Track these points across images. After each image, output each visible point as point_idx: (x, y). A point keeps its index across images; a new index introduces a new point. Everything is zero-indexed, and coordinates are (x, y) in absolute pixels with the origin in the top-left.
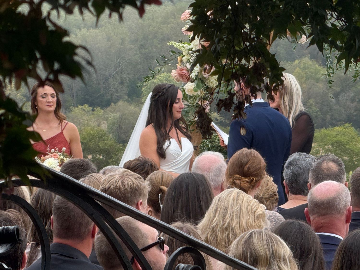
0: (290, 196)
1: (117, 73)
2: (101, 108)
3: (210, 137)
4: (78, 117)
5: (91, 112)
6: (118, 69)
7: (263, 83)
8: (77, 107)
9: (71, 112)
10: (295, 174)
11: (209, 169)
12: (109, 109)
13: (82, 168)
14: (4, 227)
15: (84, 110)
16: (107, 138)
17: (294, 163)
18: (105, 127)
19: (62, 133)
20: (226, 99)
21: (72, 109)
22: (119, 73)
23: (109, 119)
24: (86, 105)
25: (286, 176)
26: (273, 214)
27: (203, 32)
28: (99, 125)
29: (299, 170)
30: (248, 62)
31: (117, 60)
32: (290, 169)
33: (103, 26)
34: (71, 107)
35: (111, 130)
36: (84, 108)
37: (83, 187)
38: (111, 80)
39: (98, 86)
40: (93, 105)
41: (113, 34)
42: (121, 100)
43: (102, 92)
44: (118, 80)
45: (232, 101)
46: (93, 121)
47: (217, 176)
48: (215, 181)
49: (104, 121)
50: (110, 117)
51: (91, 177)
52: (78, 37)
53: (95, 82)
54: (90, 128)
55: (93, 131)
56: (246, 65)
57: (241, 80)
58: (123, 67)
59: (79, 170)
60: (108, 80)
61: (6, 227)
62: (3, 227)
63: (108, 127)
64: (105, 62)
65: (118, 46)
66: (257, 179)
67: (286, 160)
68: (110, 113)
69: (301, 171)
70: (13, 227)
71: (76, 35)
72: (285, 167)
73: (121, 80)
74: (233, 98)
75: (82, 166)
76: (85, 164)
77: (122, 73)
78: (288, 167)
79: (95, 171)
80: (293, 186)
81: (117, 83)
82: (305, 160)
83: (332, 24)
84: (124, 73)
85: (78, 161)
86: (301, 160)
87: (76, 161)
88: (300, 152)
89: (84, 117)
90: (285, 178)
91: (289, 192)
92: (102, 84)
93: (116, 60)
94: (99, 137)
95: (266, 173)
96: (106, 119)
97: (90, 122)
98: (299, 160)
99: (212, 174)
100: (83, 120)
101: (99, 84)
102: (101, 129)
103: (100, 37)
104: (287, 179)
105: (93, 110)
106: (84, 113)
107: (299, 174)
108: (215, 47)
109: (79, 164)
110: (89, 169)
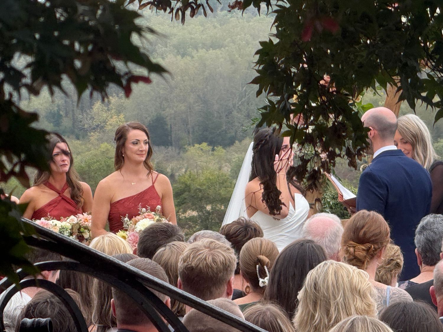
0: (424, 268)
1: (242, 104)
2: (223, 148)
3: (278, 212)
4: (195, 159)
5: (211, 152)
6: (244, 99)
7: (345, 146)
8: (194, 146)
9: (186, 152)
10: (429, 241)
11: (323, 234)
12: (232, 148)
13: (166, 235)
14: (35, 319)
15: (202, 150)
16: (230, 184)
17: (429, 227)
18: (228, 170)
19: (153, 187)
20: (299, 166)
21: (187, 149)
22: (245, 104)
23: (232, 161)
24: (204, 143)
25: (418, 244)
26: (397, 291)
27: (272, 84)
28: (220, 169)
29: (434, 236)
30: (327, 120)
31: (243, 88)
32: (424, 234)
33: (226, 46)
34: (186, 146)
35: (234, 174)
36: (202, 148)
37: (131, 270)
38: (235, 113)
39: (219, 120)
40: (213, 143)
41: (237, 56)
42: (248, 137)
43: (224, 127)
44: (245, 112)
45: (306, 169)
46: (213, 163)
47: (333, 242)
48: (330, 248)
49: (227, 164)
50: (234, 158)
51: (172, 247)
52: (194, 59)
53: (216, 115)
54: (208, 172)
55: (212, 175)
56: (325, 124)
57: (318, 143)
58: (249, 96)
59: (161, 237)
60: (231, 113)
61: (37, 319)
62: (33, 319)
63: (231, 170)
64: (228, 90)
65: (243, 70)
66: (376, 246)
67: (418, 223)
68: (234, 153)
69: (436, 238)
70: (45, 319)
71: (193, 57)
72: (417, 233)
73: (248, 113)
74: (307, 164)
75: (166, 232)
76: (170, 230)
77: (248, 104)
78: (421, 231)
79: (181, 239)
80: (427, 256)
81: (243, 116)
82: (441, 224)
83: (428, 75)
84: (252, 104)
85: (162, 226)
86: (436, 223)
87: (159, 226)
88: (435, 213)
89: (202, 158)
90: (417, 245)
91: (422, 263)
92: (224, 117)
93: (241, 87)
94: (220, 183)
95: (390, 240)
96: (229, 161)
97: (210, 165)
98: (433, 223)
99: (327, 240)
100: (200, 162)
101: (220, 117)
102: (222, 174)
103: (222, 60)
104: (419, 246)
105: (213, 150)
106: (202, 153)
107: (434, 240)
108: (284, 103)
109: (162, 229)
110: (175, 236)
